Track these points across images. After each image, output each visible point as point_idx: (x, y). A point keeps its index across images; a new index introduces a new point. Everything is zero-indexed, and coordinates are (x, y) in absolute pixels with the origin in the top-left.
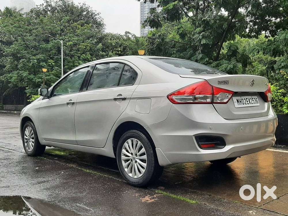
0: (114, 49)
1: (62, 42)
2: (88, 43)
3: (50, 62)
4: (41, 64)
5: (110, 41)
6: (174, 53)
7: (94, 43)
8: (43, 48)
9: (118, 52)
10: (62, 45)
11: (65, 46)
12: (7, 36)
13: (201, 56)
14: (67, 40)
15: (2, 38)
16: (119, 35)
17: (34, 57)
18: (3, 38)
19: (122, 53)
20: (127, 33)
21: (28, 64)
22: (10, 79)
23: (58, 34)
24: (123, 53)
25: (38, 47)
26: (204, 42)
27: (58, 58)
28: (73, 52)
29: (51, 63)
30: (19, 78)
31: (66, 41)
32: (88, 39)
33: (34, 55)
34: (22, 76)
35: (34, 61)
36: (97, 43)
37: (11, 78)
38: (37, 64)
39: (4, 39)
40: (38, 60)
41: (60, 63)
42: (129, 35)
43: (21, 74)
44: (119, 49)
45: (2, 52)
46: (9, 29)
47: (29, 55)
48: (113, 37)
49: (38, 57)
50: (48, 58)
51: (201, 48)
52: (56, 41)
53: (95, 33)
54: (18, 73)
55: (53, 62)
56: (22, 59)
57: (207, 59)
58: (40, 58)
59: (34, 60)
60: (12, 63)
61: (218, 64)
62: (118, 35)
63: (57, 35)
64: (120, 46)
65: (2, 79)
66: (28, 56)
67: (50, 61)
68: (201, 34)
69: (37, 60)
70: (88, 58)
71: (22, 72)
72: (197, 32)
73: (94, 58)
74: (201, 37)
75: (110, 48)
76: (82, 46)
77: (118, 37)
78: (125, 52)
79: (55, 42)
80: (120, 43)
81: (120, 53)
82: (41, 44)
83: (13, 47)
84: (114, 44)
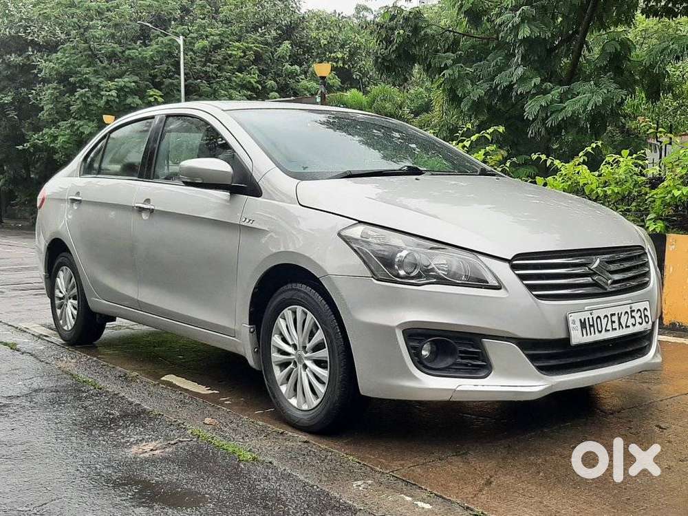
0: (325, 55)
1: (180, 41)
2: (253, 41)
3: (151, 96)
4: (129, 100)
5: (314, 34)
6: (446, 64)
7: (270, 41)
8: (132, 59)
9: (337, 62)
10: (182, 49)
11: (192, 50)
12: (47, 29)
13: (520, 71)
14: (195, 35)
15: (34, 34)
16: (339, 15)
17: (110, 84)
18: (36, 35)
19: (346, 66)
20: (360, 8)
21: (95, 101)
22: (51, 142)
23: (175, 20)
24: (349, 66)
25: (120, 55)
26: (525, 32)
27: (172, 84)
28: (209, 66)
29: (155, 99)
30: (75, 138)
31: (193, 38)
32: (255, 29)
33: (111, 79)
34: (82, 133)
35: (110, 93)
36: (278, 41)
37: (55, 138)
38: (117, 100)
39: (38, 36)
40: (120, 89)
41: (178, 97)
42: (366, 14)
43: (78, 129)
44: (340, 55)
45: (36, 71)
46: (45, 11)
47: (98, 78)
48: (323, 22)
49: (121, 82)
50: (147, 85)
51: (519, 52)
52: (165, 40)
53: (272, 15)
54: (73, 125)
55: (161, 96)
56: (78, 90)
57: (537, 80)
58: (125, 86)
59: (111, 90)
60: (56, 100)
61: (566, 93)
62: (337, 15)
63: (173, 22)
64: (342, 46)
65: (37, 141)
66: (94, 80)
67: (152, 93)
68: (518, 13)
69: (116, 89)
70: (251, 82)
71: (81, 123)
72: (508, 5)
73: (270, 82)
74: (517, 20)
75: (315, 54)
76: (236, 49)
77: (337, 22)
78: (357, 63)
79: (162, 42)
80: (341, 37)
81: (342, 65)
82: (129, 49)
83: (58, 59)
84: (326, 43)
